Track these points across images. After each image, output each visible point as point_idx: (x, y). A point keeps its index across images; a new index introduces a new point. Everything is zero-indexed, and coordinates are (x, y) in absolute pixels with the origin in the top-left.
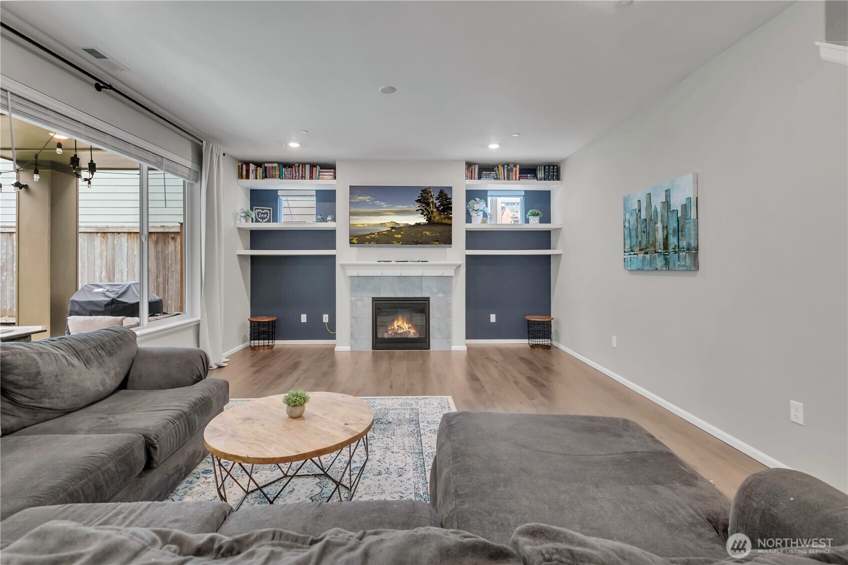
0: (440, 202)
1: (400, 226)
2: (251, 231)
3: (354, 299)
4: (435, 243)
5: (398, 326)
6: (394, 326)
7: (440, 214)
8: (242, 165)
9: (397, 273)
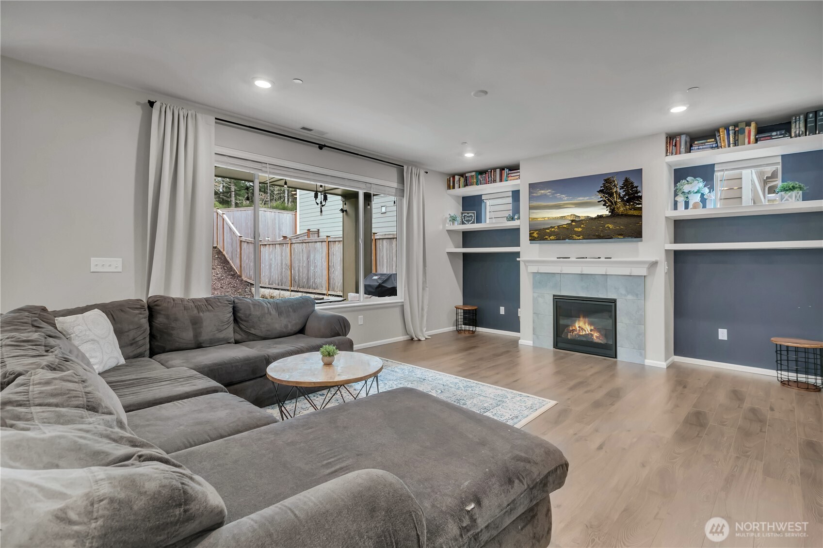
0: (625, 191)
1: (581, 219)
2: (464, 233)
3: (536, 295)
4: (620, 237)
5: (579, 327)
6: (575, 326)
7: (625, 205)
8: (450, 178)
9: (577, 270)
